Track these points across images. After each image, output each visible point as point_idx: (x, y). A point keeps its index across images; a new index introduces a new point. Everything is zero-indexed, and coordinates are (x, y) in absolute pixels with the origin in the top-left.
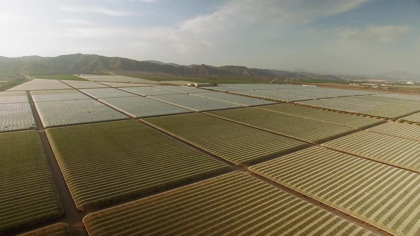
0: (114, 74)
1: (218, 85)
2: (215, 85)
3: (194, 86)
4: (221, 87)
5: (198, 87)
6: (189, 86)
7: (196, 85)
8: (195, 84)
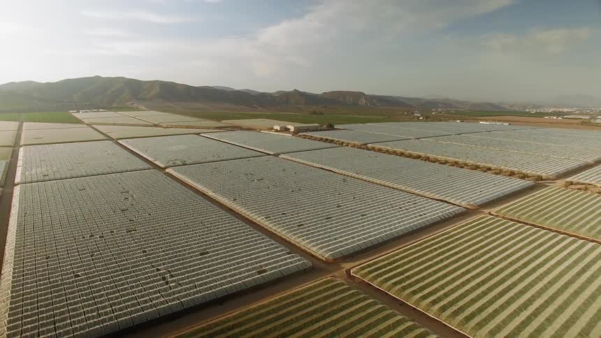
0: (144, 108)
1: (336, 127)
2: (331, 127)
3: (287, 130)
4: (345, 132)
5: (296, 132)
6: (277, 131)
7: (292, 128)
8: (288, 127)
